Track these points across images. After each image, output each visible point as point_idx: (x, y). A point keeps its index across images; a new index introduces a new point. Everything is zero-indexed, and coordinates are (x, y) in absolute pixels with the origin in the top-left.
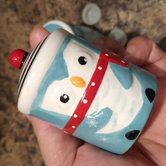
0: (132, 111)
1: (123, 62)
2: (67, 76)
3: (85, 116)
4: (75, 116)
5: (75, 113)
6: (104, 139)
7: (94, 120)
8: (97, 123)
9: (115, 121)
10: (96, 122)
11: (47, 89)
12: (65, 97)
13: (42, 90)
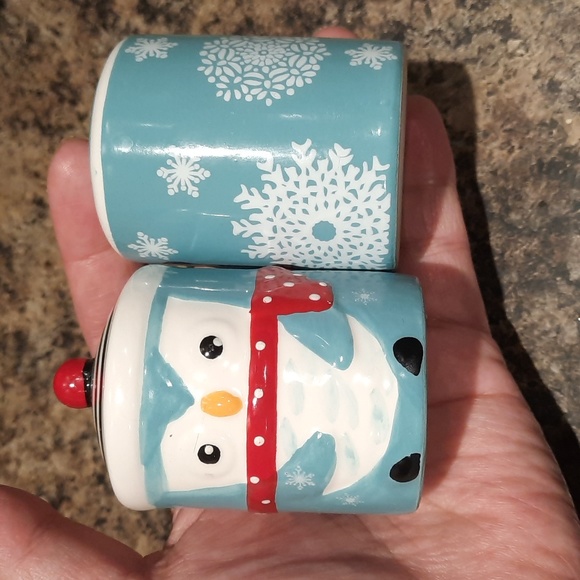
0: (378, 416)
1: (315, 297)
2: (190, 401)
3: (277, 470)
4: (255, 480)
5: (250, 474)
6: (351, 500)
7: (301, 473)
8: (310, 475)
9: (351, 455)
10: (307, 474)
11: (160, 450)
12: (209, 451)
13: (151, 456)
